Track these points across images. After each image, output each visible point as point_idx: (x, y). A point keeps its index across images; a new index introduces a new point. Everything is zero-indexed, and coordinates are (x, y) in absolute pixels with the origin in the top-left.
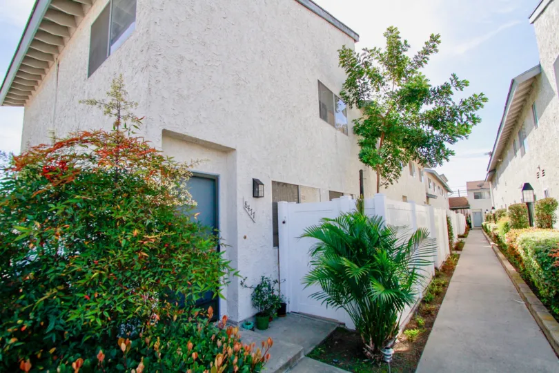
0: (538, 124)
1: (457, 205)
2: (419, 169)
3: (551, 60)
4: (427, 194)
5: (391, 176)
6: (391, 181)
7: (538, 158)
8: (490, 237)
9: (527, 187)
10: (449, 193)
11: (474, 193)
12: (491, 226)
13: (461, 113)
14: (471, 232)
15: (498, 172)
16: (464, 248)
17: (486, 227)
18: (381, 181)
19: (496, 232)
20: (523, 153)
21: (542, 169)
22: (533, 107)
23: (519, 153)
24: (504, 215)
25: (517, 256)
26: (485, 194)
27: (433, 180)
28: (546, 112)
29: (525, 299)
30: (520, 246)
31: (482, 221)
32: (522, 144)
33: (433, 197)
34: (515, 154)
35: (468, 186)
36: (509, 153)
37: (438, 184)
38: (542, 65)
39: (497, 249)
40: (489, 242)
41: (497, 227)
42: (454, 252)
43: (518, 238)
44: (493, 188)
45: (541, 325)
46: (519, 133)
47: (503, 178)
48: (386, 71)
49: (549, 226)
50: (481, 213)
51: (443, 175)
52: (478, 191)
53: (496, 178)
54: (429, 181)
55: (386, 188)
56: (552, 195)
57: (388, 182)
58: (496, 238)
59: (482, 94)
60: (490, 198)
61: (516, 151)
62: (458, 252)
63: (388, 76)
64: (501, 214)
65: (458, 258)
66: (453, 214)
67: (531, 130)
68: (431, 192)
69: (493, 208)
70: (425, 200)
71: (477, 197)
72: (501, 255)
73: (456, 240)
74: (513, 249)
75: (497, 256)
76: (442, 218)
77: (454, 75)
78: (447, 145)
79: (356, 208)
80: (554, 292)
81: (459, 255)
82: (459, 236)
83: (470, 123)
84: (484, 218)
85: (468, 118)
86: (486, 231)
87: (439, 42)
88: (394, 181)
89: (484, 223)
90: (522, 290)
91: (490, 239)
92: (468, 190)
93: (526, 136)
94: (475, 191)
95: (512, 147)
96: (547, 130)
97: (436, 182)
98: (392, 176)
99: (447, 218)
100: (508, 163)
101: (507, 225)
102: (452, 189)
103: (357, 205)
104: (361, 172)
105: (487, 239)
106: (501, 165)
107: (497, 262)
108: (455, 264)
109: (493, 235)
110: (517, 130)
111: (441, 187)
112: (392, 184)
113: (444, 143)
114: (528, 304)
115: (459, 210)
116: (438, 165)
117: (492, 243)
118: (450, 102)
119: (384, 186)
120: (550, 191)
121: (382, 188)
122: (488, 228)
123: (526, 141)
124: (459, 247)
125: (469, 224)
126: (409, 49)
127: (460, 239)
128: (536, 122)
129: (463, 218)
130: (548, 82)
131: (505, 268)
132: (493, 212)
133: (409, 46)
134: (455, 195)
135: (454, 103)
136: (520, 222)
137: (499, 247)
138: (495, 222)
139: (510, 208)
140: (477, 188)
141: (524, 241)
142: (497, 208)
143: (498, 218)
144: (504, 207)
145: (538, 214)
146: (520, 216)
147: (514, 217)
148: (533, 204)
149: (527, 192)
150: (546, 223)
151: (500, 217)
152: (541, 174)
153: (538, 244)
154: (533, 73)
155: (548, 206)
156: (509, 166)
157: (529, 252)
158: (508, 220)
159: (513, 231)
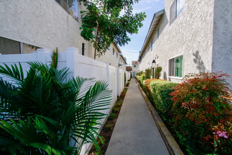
0: (159, 37)
1: (129, 69)
2: (117, 53)
3: (169, 6)
4: (119, 64)
5: (102, 51)
6: (101, 53)
7: (157, 51)
8: (137, 81)
9: (154, 61)
10: (126, 65)
12: (138, 77)
14: (131, 79)
15: (142, 57)
16: (129, 86)
17: (136, 77)
18: (96, 53)
19: (139, 79)
20: (152, 50)
21: (157, 56)
22: (159, 30)
23: (150, 50)
24: (143, 73)
25: (149, 91)
27: (121, 59)
28: (163, 31)
29: (151, 111)
30: (151, 87)
31: (135, 75)
32: (152, 46)
33: (121, 65)
34: (149, 50)
35: (132, 63)
36: (147, 50)
37: (123, 61)
38: (165, 10)
39: (139, 86)
40: (137, 83)
41: (140, 78)
42: (126, 87)
43: (151, 83)
44: (140, 63)
45: (160, 130)
46: (151, 42)
47: (143, 60)
49: (158, 78)
50: (135, 72)
51: (125, 58)
52: (135, 64)
53: (141, 60)
54: (120, 58)
55: (99, 57)
57: (100, 54)
58: (139, 82)
59: (144, 13)
60: (138, 67)
61: (149, 49)
62: (127, 87)
64: (142, 73)
65: (127, 90)
66: (127, 72)
67: (156, 40)
68: (120, 63)
69: (139, 71)
70: (118, 66)
71: (135, 66)
73: (127, 82)
74: (147, 87)
75: (140, 89)
76: (123, 74)
80: (165, 111)
81: (127, 88)
82: (128, 81)
83: (138, 26)
84: (136, 74)
86: (136, 79)
88: (103, 54)
89: (136, 76)
90: (149, 106)
91: (137, 82)
92: (132, 64)
93: (153, 43)
95: (148, 47)
96: (162, 39)
97: (122, 60)
99: (125, 74)
100: (145, 54)
101: (144, 77)
102: (127, 63)
104: (83, 44)
105: (136, 82)
106: (143, 55)
107: (139, 91)
108: (126, 93)
109: (138, 80)
110: (151, 41)
111: (124, 62)
112: (102, 55)
114: (152, 114)
115: (129, 71)
116: (123, 45)
117: (138, 83)
118: (131, 13)
119: (98, 56)
120: (159, 65)
121: (97, 57)
122: (137, 78)
123: (153, 45)
124: (127, 85)
125: (131, 76)
127: (128, 82)
128: (158, 36)
129: (130, 74)
130: (166, 17)
131: (142, 94)
132: (139, 72)
134: (128, 66)
135: (133, 15)
136: (148, 76)
137: (140, 85)
138: (139, 76)
139: (146, 70)
140: (135, 63)
141: (154, 85)
142: (140, 71)
143: (140, 74)
144: (142, 71)
145: (155, 73)
146: (148, 74)
147: (147, 74)
148: (155, 69)
149: (154, 64)
150: (158, 76)
151: (141, 74)
152: (157, 58)
153: (162, 87)
154: (162, 13)
155: (159, 69)
156: (146, 55)
157: (157, 91)
158: (144, 75)
159: (148, 79)
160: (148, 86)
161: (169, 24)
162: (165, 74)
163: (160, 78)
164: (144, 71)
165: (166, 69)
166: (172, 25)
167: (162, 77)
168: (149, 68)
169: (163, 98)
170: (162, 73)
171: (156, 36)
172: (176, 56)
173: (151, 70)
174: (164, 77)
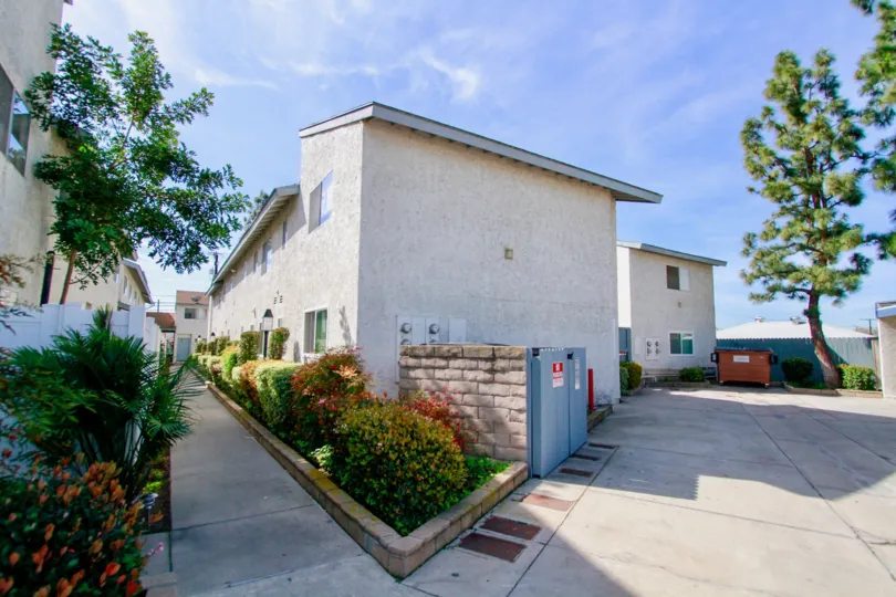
0: (286, 245)
3: (309, 188)
4: (118, 301)
5: (97, 268)
6: (94, 278)
7: (279, 281)
8: (204, 374)
9: (268, 314)
10: (147, 305)
11: (186, 310)
12: (208, 359)
13: (222, 210)
15: (226, 284)
17: (197, 360)
18: (74, 275)
19: (216, 366)
20: (264, 271)
21: (280, 294)
22: (285, 224)
23: (259, 268)
24: (229, 345)
25: (251, 391)
26: (200, 312)
27: (131, 280)
28: (296, 236)
29: (256, 433)
30: (257, 378)
31: (190, 352)
32: (264, 259)
33: (126, 308)
34: (254, 270)
35: (178, 297)
36: (248, 265)
39: (216, 389)
40: (203, 382)
41: (221, 362)
43: (257, 370)
44: (214, 305)
46: (264, 246)
47: (232, 294)
48: (123, 97)
49: (279, 358)
50: (189, 340)
52: (192, 305)
53: (222, 292)
54: (126, 280)
55: (82, 288)
56: (285, 326)
57: (88, 279)
58: (214, 376)
59: (247, 196)
60: (206, 318)
61: (255, 266)
63: (124, 106)
64: (224, 343)
67: (278, 248)
68: (122, 301)
69: (212, 334)
71: (189, 315)
72: (223, 396)
74: (247, 383)
75: (218, 397)
77: (229, 167)
78: (204, 248)
79: (93, 323)
83: (231, 228)
84: (194, 347)
85: (230, 220)
86: (198, 366)
87: (211, 103)
88: (101, 280)
89: (193, 355)
90: (252, 425)
91: (203, 378)
92: (177, 304)
94: (190, 307)
95: (252, 258)
96: (294, 256)
97: (133, 284)
98: (100, 270)
100: (242, 278)
101: (234, 357)
102: (154, 299)
103: (95, 320)
104: (51, 255)
105: (199, 378)
106: (232, 278)
107: (217, 403)
109: (209, 372)
110: (262, 242)
111: (140, 294)
113: (202, 245)
117: (208, 382)
119: (79, 285)
120: (283, 321)
122: (201, 361)
123: (270, 258)
125: (169, 356)
126: (170, 88)
128: (284, 242)
130: (303, 207)
131: (230, 409)
132: (213, 339)
133: (171, 85)
136: (250, 354)
137: (218, 386)
138: (213, 354)
139: (242, 336)
140: (191, 302)
141: (265, 372)
142: (218, 335)
143: (218, 348)
144: (225, 334)
145: (272, 345)
146: (251, 346)
147: (245, 347)
148: (270, 334)
149: (267, 319)
150: (278, 354)
151: (222, 348)
152: (278, 300)
153: (279, 373)
154: (293, 192)
155: (282, 336)
156: (244, 281)
157: (270, 382)
158: (238, 350)
159: (249, 362)
160: (251, 378)
161: (306, 227)
162: (296, 347)
163: (283, 357)
164: (236, 337)
165: (298, 335)
166: (313, 233)
167: (288, 356)
168: (252, 327)
169: (280, 393)
170: (289, 345)
171: (277, 236)
172: (317, 308)
173: (259, 336)
174: (295, 354)
